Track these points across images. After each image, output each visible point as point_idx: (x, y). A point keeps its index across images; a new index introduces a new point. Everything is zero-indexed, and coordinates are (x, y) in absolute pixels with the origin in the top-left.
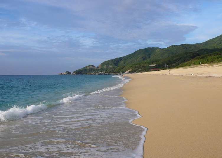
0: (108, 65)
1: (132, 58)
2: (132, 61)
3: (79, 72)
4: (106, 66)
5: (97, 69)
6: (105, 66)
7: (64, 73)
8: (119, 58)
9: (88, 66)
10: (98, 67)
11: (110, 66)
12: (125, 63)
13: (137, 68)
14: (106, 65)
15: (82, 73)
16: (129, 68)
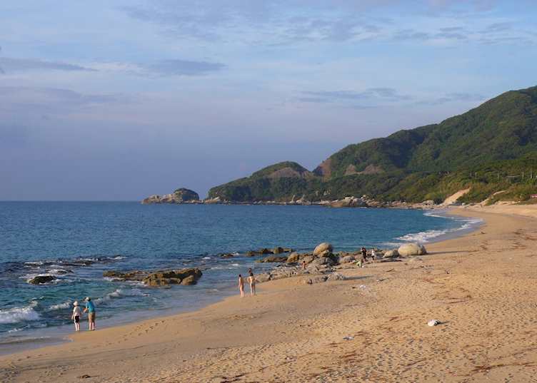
0: (362, 164)
1: (468, 131)
2: (468, 147)
3: (238, 193)
4: (352, 167)
5: (314, 181)
6: (351, 170)
7: (170, 196)
8: (410, 131)
9: (276, 168)
10: (318, 171)
11: (371, 170)
12: (436, 155)
13: (491, 186)
14: (356, 163)
15: (251, 199)
16: (462, 183)
